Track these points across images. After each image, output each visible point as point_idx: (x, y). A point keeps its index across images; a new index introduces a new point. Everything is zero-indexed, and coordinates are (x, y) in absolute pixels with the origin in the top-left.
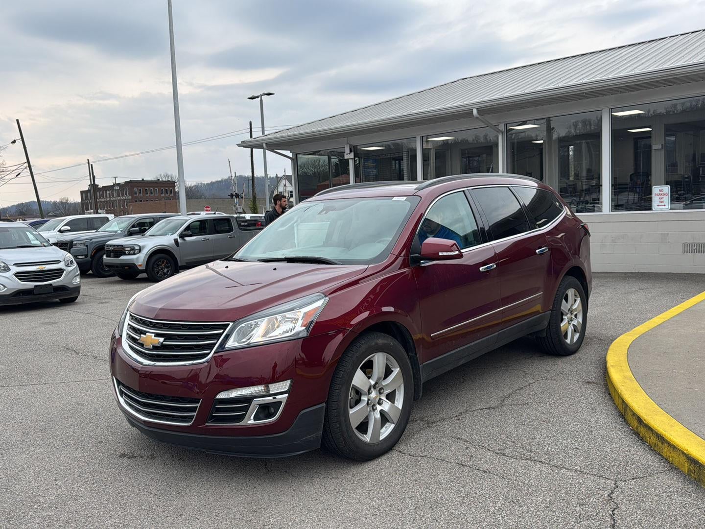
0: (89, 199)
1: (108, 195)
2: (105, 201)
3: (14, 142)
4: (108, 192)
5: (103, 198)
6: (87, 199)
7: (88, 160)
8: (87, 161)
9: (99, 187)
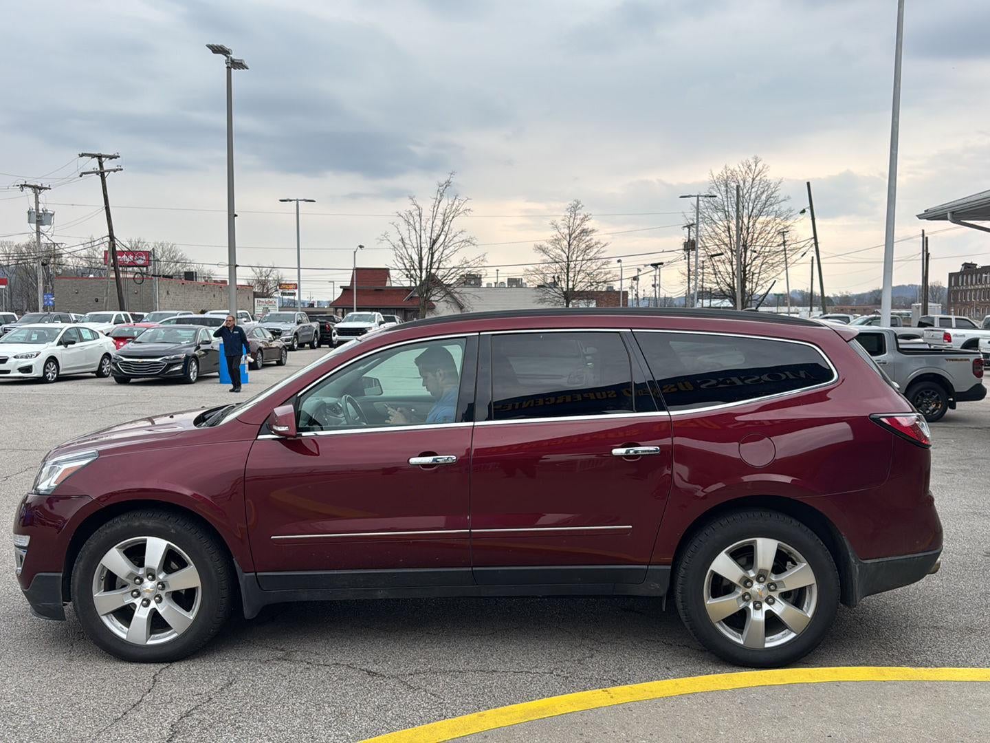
0: (960, 285)
1: (983, 279)
2: (982, 289)
3: (803, 211)
4: (984, 275)
5: (981, 283)
6: (957, 284)
7: (923, 231)
8: (921, 233)
9: (978, 267)
